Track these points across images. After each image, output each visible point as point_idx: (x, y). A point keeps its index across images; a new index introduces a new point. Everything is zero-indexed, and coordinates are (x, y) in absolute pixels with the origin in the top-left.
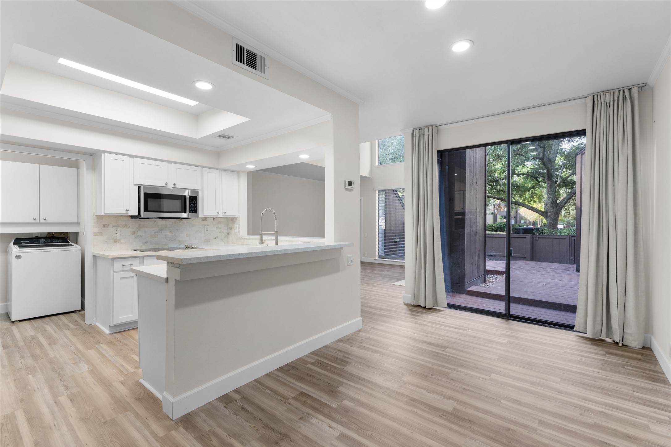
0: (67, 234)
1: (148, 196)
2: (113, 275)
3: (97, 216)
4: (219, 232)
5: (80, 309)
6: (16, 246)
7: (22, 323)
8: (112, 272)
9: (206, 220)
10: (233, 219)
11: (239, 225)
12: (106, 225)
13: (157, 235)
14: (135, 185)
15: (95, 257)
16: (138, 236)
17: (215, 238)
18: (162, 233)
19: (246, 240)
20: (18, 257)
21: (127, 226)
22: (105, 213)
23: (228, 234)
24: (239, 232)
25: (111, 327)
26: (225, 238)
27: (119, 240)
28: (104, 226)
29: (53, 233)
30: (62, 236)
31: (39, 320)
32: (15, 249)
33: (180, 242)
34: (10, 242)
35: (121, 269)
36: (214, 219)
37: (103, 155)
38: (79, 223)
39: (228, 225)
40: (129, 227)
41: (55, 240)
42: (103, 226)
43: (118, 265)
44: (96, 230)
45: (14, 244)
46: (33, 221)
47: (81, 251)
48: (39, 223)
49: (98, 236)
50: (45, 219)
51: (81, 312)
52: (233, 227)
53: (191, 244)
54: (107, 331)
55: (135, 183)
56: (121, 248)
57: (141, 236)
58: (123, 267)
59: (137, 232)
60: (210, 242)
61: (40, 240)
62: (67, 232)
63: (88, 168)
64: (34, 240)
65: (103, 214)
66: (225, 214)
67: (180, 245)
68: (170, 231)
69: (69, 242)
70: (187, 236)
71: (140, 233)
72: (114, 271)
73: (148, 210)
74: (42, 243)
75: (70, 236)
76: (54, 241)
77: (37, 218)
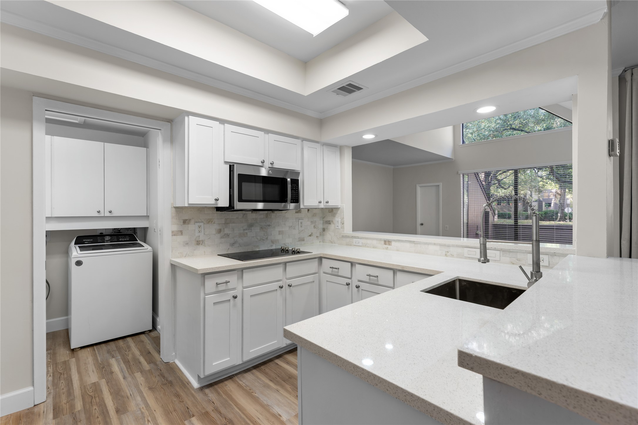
0: (134, 229)
1: (243, 178)
2: (204, 299)
3: (176, 208)
4: (314, 227)
5: (151, 328)
6: (77, 246)
7: (83, 350)
8: (202, 295)
9: (300, 212)
10: (332, 211)
11: (343, 219)
12: (186, 220)
13: (247, 233)
14: (226, 163)
15: (174, 267)
16: (224, 235)
17: (310, 236)
18: (251, 230)
19: (354, 239)
20: (79, 263)
21: (212, 222)
22: (189, 204)
23: (324, 230)
24: (343, 228)
25: (199, 379)
26: (320, 235)
27: (203, 241)
28: (185, 222)
29: (119, 228)
30: (130, 232)
31: (103, 345)
32: (76, 252)
33: (273, 242)
34: (71, 241)
35: (214, 290)
36: (308, 210)
37: (186, 118)
38: (149, 216)
39: (323, 218)
40: (214, 223)
41: (122, 238)
42: (183, 222)
43: (210, 284)
44: (175, 228)
45: (75, 244)
46: (97, 215)
47: (152, 253)
48: (104, 217)
49: (177, 236)
50: (110, 212)
51: (153, 334)
52: (332, 221)
53: (284, 244)
54: (195, 384)
55: (226, 161)
56: (205, 252)
57: (228, 235)
58: (217, 286)
59: (224, 229)
60: (304, 240)
61: (105, 237)
62: (135, 228)
63: (164, 141)
64: (98, 238)
65: (186, 205)
66: (327, 204)
67: (272, 246)
68: (261, 228)
69: (138, 241)
70: (280, 233)
71: (227, 231)
72: (205, 293)
73: (243, 198)
74: (107, 241)
75: (138, 232)
76: (120, 240)
77: (102, 211)
